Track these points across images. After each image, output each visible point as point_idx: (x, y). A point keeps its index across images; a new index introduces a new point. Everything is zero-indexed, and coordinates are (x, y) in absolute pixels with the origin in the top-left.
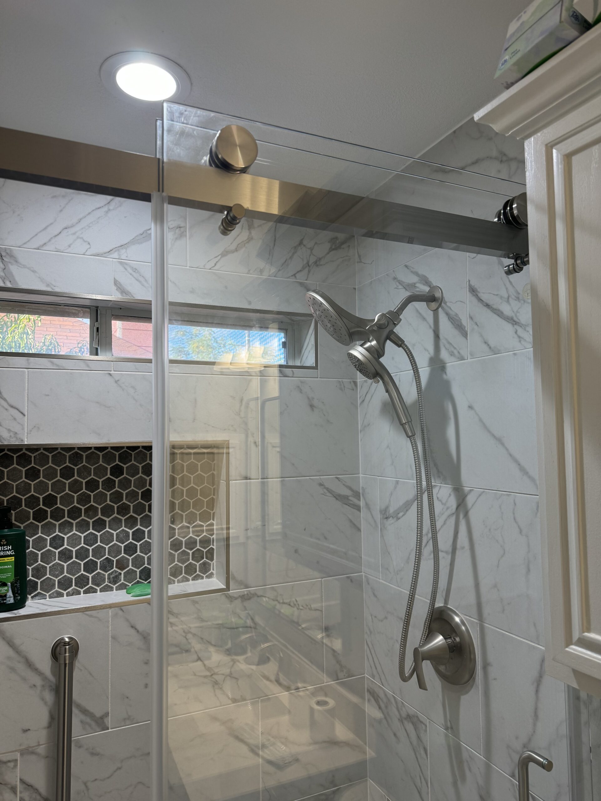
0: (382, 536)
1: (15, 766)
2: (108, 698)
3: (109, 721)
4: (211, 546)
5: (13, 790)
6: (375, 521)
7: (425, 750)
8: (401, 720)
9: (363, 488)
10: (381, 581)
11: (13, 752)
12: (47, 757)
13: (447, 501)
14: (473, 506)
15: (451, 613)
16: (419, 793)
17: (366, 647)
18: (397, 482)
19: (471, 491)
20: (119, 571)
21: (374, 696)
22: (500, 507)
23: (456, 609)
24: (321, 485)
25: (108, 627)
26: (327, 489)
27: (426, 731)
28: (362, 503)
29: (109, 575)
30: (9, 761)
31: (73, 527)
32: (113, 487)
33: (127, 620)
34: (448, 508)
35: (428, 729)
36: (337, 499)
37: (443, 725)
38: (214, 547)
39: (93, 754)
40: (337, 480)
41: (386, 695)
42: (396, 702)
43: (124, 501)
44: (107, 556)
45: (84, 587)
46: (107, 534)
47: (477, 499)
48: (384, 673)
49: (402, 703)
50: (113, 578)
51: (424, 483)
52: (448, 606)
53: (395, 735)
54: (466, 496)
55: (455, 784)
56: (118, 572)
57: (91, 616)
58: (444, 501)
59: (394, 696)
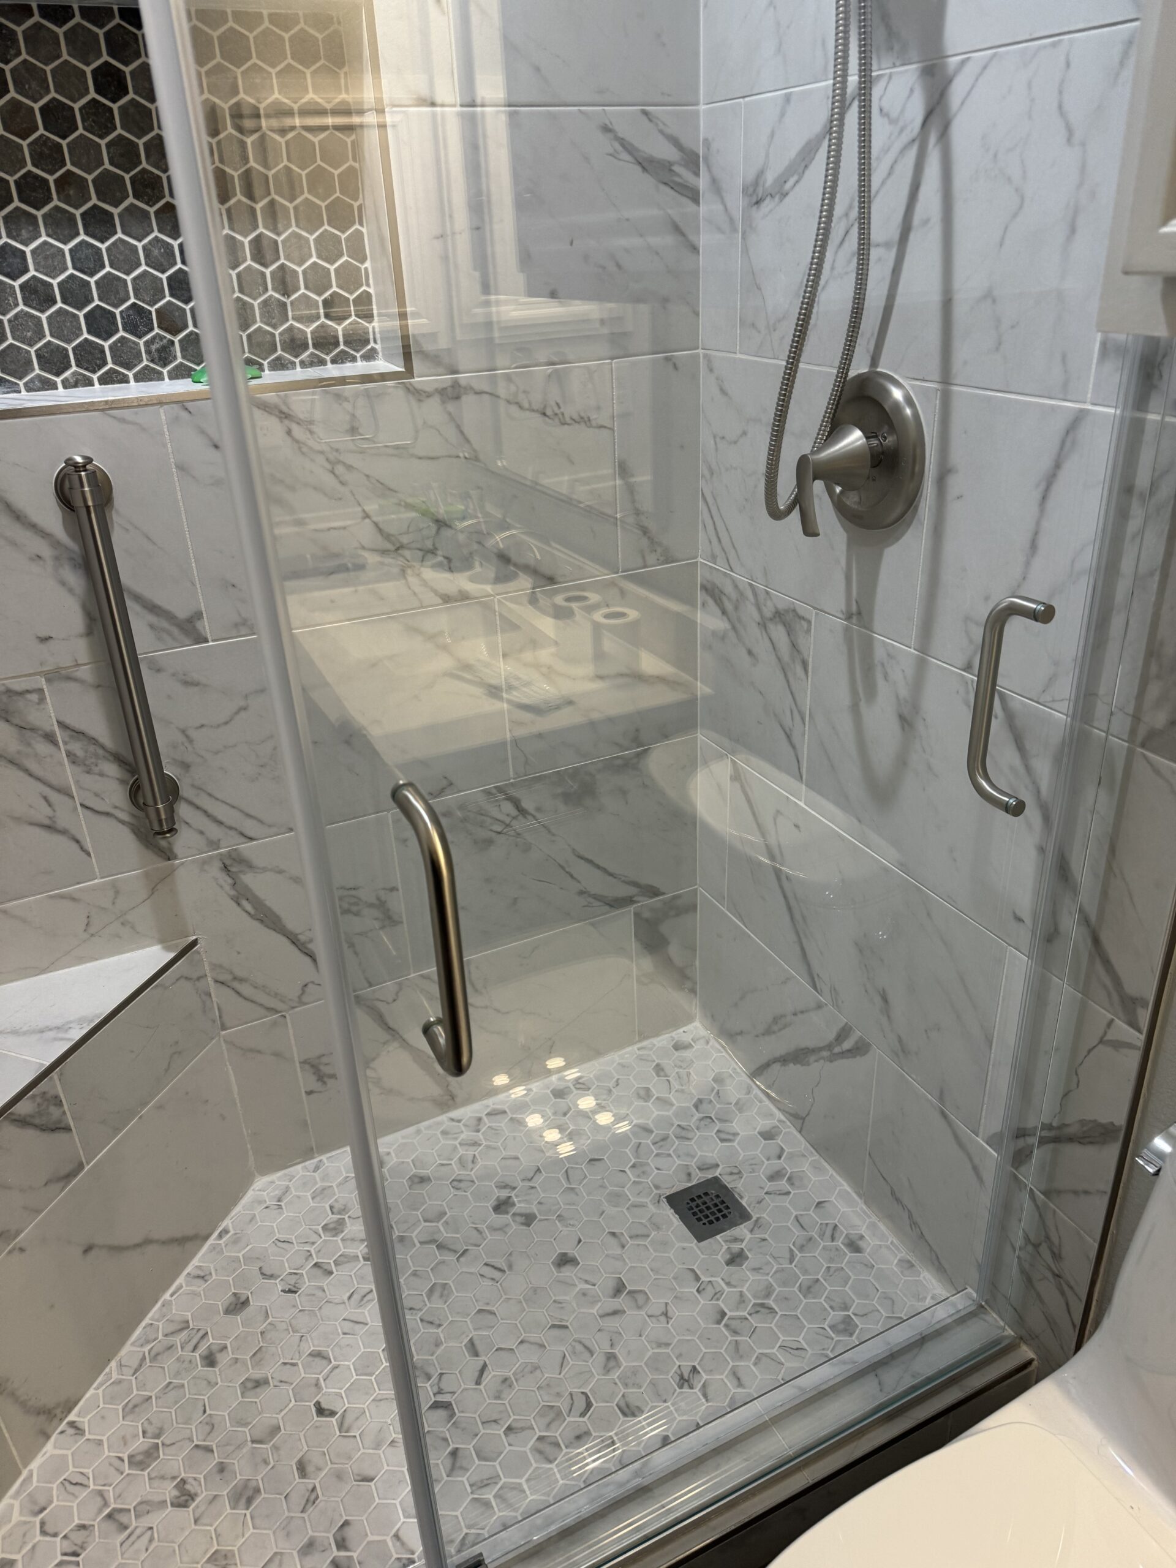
0: (746, 250)
1: (42, 700)
2: (193, 584)
3: (205, 626)
4: (364, 288)
5: (50, 738)
6: (732, 220)
7: (805, 665)
8: (763, 625)
9: (706, 140)
10: (739, 356)
11: (30, 675)
12: (98, 686)
13: (902, 111)
14: (962, 103)
15: (882, 381)
16: (789, 737)
17: (701, 503)
18: (788, 98)
19: (963, 63)
20: (169, 336)
21: (713, 592)
22: (1029, 86)
23: (895, 371)
24: (606, 129)
25: (165, 445)
26: (623, 142)
27: (808, 631)
28: (702, 183)
29: (147, 344)
30: (28, 691)
31: (38, 226)
32: (109, 125)
33: (203, 432)
34: (902, 130)
35: (813, 627)
36: (644, 169)
37: (842, 611)
38: (371, 290)
39: (187, 683)
40: (644, 118)
41: (736, 587)
42: (755, 594)
43: (144, 164)
44: (133, 300)
45: (99, 370)
46: (123, 248)
47: (977, 80)
48: (734, 547)
49: (767, 593)
50: (158, 350)
51: (853, 79)
52: (879, 370)
53: (750, 653)
54: (950, 81)
55: (855, 708)
56: (165, 337)
57: (122, 420)
58: (894, 114)
59: (751, 585)
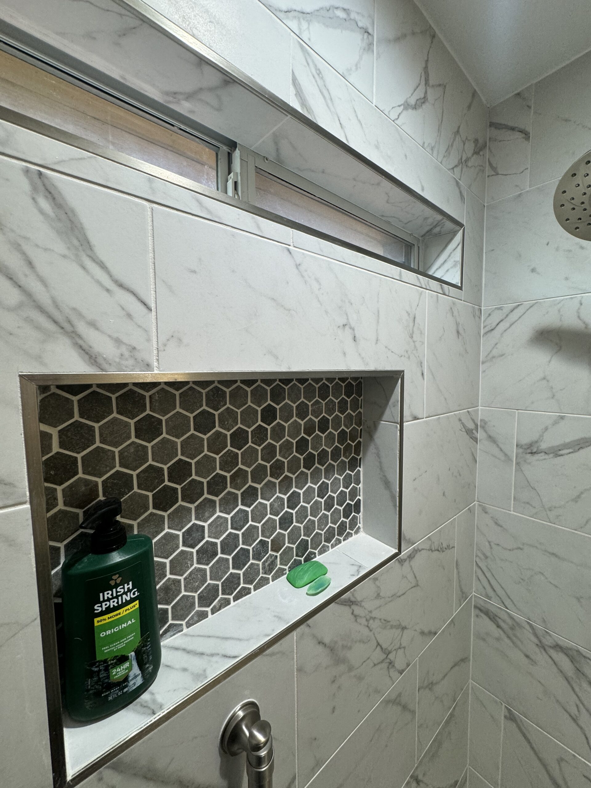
0: (520, 470)
4: (358, 497)
6: (506, 455)
8: (541, 646)
9: (482, 420)
10: (512, 513)
18: (562, 417)
20: (275, 554)
21: (489, 614)
24: (460, 420)
25: (293, 658)
26: (463, 424)
28: (480, 436)
29: (264, 563)
31: (216, 507)
32: (265, 438)
33: (314, 636)
36: (467, 433)
40: (468, 414)
41: (512, 618)
42: (533, 629)
43: (278, 457)
44: (260, 538)
45: (235, 591)
46: (259, 508)
48: (509, 597)
49: (546, 631)
50: (268, 565)
53: (528, 657)
57: (272, 654)
